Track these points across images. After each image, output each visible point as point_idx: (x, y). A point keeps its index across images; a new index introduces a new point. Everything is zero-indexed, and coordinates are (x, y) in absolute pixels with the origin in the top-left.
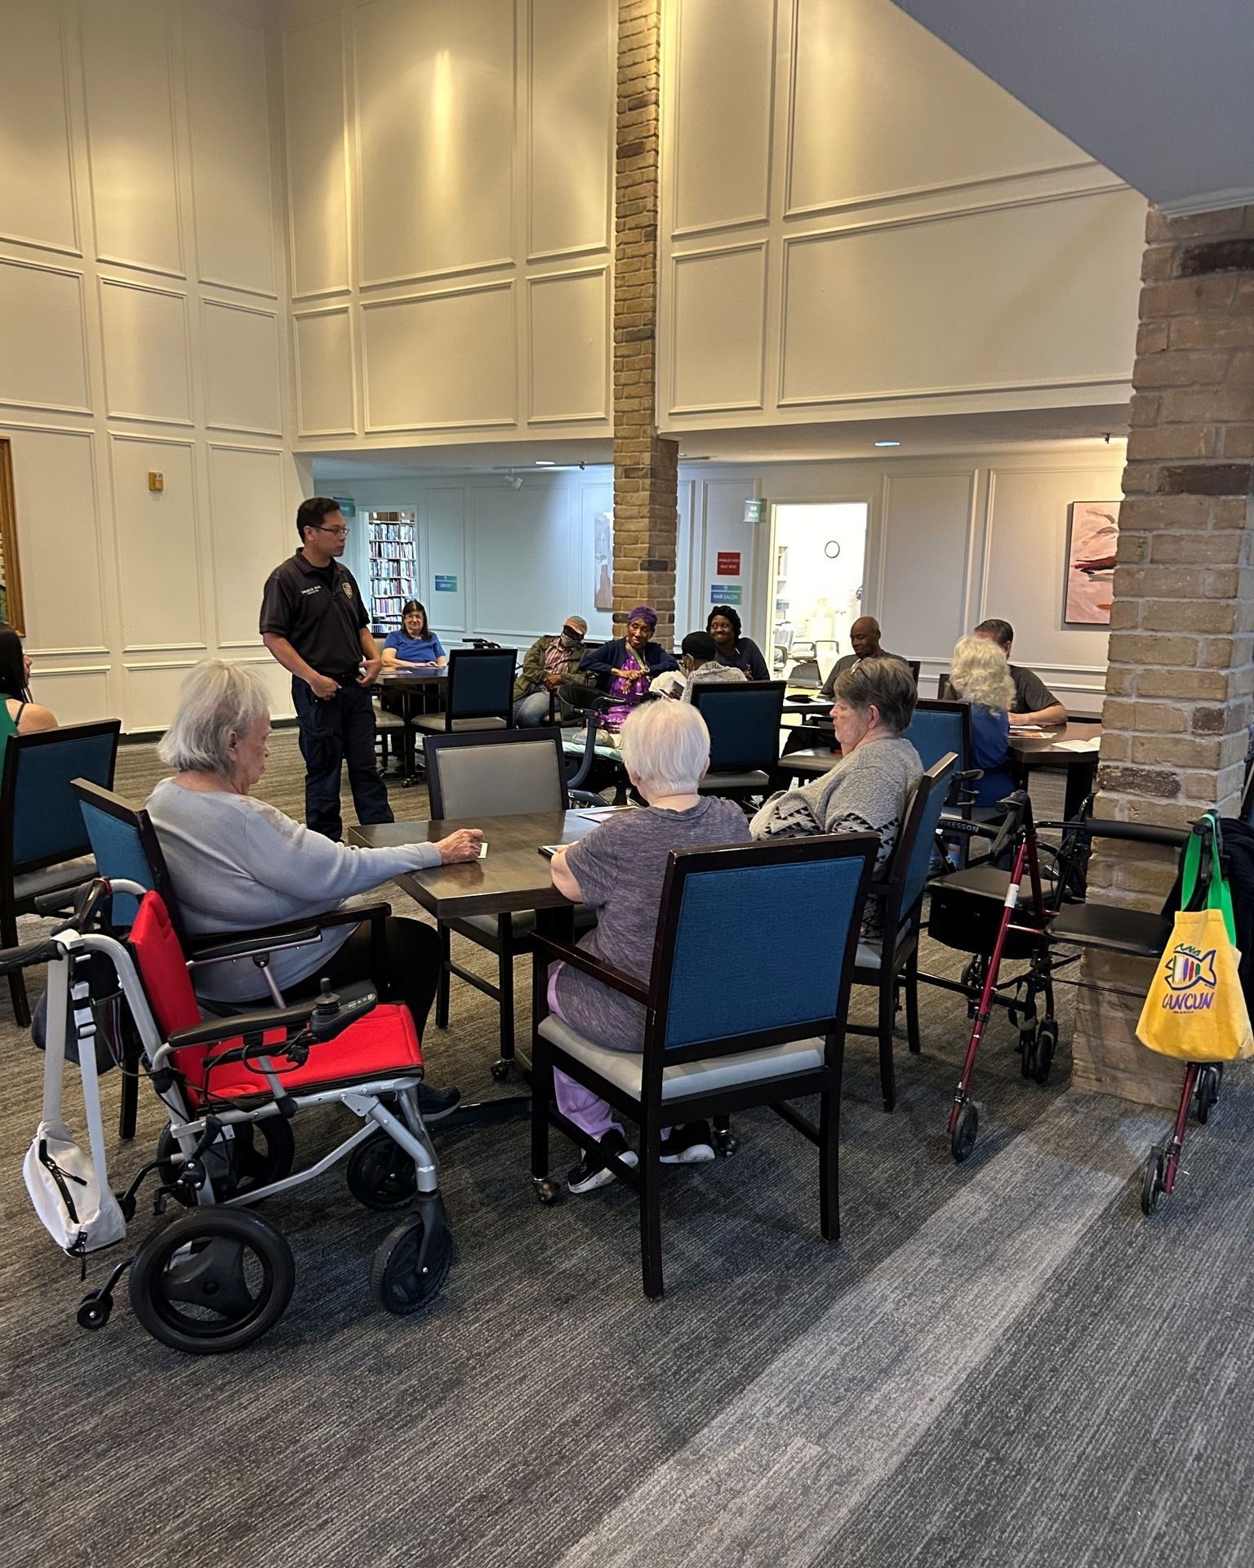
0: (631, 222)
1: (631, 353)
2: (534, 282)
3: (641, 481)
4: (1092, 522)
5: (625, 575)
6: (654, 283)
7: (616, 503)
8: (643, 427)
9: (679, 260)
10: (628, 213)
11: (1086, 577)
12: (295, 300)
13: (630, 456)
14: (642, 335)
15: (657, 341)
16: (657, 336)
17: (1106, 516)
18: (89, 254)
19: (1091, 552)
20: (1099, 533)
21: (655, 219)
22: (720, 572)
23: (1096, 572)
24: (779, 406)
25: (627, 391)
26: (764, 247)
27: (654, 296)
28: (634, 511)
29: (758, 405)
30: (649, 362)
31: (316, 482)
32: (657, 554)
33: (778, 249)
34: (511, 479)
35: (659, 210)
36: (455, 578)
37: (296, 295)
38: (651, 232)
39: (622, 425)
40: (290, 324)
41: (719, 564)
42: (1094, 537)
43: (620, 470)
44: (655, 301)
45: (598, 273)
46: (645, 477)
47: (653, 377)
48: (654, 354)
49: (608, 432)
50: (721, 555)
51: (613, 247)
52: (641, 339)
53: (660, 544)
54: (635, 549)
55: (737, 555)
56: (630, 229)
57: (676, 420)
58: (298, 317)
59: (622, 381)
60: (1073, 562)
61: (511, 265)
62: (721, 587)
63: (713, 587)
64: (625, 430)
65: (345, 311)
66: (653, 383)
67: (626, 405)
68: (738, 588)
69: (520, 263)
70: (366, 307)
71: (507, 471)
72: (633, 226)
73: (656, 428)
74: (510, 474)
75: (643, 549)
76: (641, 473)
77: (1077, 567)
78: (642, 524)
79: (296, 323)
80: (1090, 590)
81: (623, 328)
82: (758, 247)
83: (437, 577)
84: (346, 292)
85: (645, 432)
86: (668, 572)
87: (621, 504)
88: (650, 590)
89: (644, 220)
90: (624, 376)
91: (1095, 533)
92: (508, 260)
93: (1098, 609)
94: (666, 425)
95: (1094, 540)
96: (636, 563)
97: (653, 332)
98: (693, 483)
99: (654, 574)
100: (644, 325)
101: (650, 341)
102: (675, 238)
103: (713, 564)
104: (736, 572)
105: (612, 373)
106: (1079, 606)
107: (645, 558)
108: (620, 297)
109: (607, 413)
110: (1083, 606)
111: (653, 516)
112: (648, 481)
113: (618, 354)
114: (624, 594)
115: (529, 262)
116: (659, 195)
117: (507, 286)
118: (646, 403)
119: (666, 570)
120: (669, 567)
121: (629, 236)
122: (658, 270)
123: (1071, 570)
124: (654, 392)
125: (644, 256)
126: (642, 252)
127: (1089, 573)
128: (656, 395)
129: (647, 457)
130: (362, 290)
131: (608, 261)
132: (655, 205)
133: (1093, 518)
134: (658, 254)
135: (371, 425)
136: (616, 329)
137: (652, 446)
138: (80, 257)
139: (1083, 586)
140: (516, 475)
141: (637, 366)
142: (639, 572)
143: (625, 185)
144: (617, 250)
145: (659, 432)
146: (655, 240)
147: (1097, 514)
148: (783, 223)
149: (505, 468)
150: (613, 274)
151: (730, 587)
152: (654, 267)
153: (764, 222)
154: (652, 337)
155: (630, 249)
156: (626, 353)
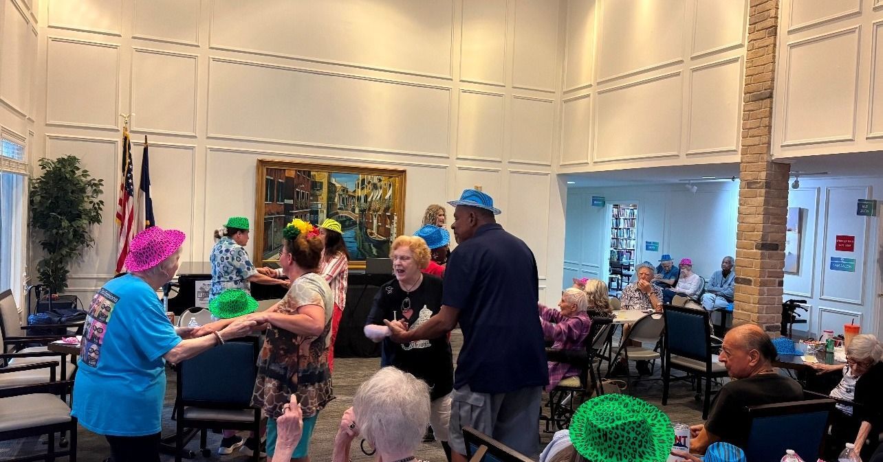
0: (759, 26)
1: (755, 108)
2: (694, 70)
3: (758, 190)
5: (744, 252)
6: (774, 62)
7: (740, 204)
8: (761, 155)
9: (792, 46)
10: (757, 21)
12: (565, 93)
13: (751, 174)
14: (762, 97)
15: (774, 100)
16: (774, 96)
18: (456, 79)
21: (776, 22)
22: (838, 248)
24: (867, 138)
25: (751, 132)
26: (857, 30)
27: (773, 71)
28: (753, 210)
29: (851, 138)
30: (768, 114)
31: (568, 189)
32: (769, 239)
33: (868, 31)
34: (690, 187)
35: (779, 16)
36: (657, 243)
37: (565, 90)
38: (773, 30)
39: (747, 154)
40: (562, 105)
41: (837, 243)
43: (744, 182)
44: (773, 74)
45: (735, 60)
46: (760, 188)
47: (770, 122)
48: (771, 108)
49: (737, 158)
50: (838, 237)
51: (746, 43)
52: (762, 99)
53: (772, 232)
54: (752, 235)
55: (852, 238)
56: (757, 31)
57: (785, 150)
58: (565, 101)
59: (748, 127)
61: (682, 62)
62: (839, 259)
63: (832, 259)
64: (749, 158)
65: (588, 96)
66: (770, 127)
67: (750, 141)
68: (852, 260)
69: (687, 60)
70: (600, 93)
71: (687, 182)
72: (760, 29)
73: (772, 156)
74: (689, 184)
75: (757, 235)
76: (758, 185)
78: (758, 219)
79: (564, 105)
81: (750, 93)
82: (852, 31)
83: (647, 242)
84: (591, 86)
85: (762, 158)
86: (779, 251)
87: (743, 205)
88: (762, 263)
89: (770, 23)
90: (750, 124)
92: (680, 59)
94: (778, 153)
96: (753, 244)
97: (772, 93)
98: (819, 189)
99: (767, 253)
100: (765, 90)
101: (768, 100)
102: (790, 32)
103: (832, 242)
104: (851, 249)
105: (742, 122)
107: (760, 241)
108: (749, 73)
109: (737, 146)
111: (766, 213)
112: (763, 191)
113: (746, 109)
114: (744, 265)
115: (692, 59)
116: (780, 7)
117: (678, 74)
118: (765, 139)
119: (777, 249)
120: (780, 248)
121: (757, 35)
122: (777, 54)
124: (770, 132)
125: (767, 46)
126: (765, 44)
128: (772, 134)
129: (763, 175)
130: (599, 84)
131: (742, 52)
132: (776, 13)
134: (778, 44)
135: (597, 158)
136: (745, 94)
137: (767, 168)
138: (451, 80)
140: (693, 185)
141: (759, 117)
142: (755, 250)
143: (756, 4)
144: (748, 45)
145: (773, 158)
146: (776, 34)
148: (873, 12)
149: (687, 180)
150: (745, 60)
151: (845, 260)
152: (774, 52)
153: (859, 13)
154: (771, 96)
155: (757, 44)
156: (752, 108)
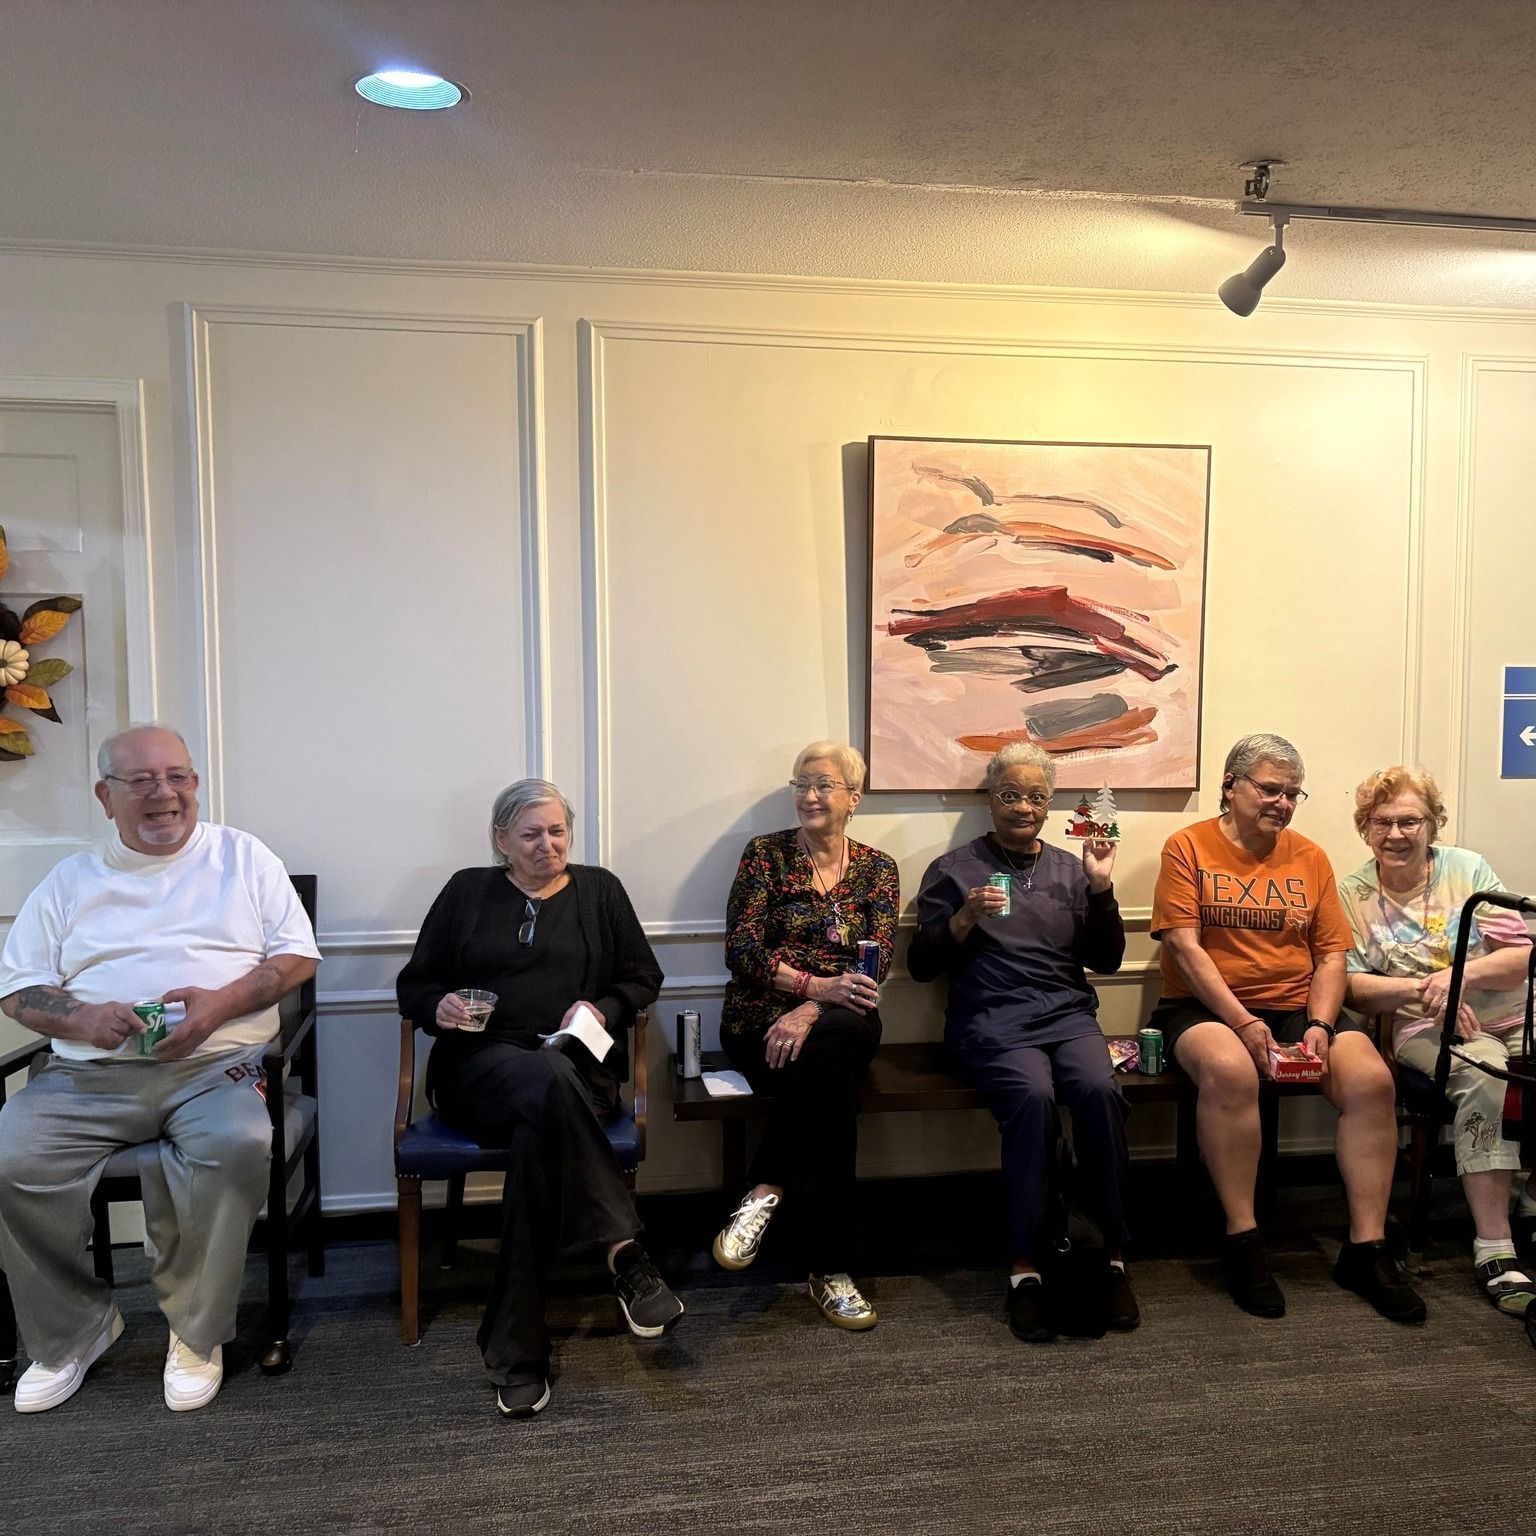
4: (931, 497)
11: (921, 658)
17: (967, 482)
19: (929, 587)
20: (952, 530)
23: (951, 645)
42: (937, 543)
60: (881, 616)
77: (893, 630)
80: (935, 696)
91: (936, 533)
93: (960, 751)
95: (939, 552)
106: (906, 743)
110: (919, 743)
123: (879, 638)
127: (930, 647)
133: (930, 486)
139: (915, 683)
147: (937, 474)
